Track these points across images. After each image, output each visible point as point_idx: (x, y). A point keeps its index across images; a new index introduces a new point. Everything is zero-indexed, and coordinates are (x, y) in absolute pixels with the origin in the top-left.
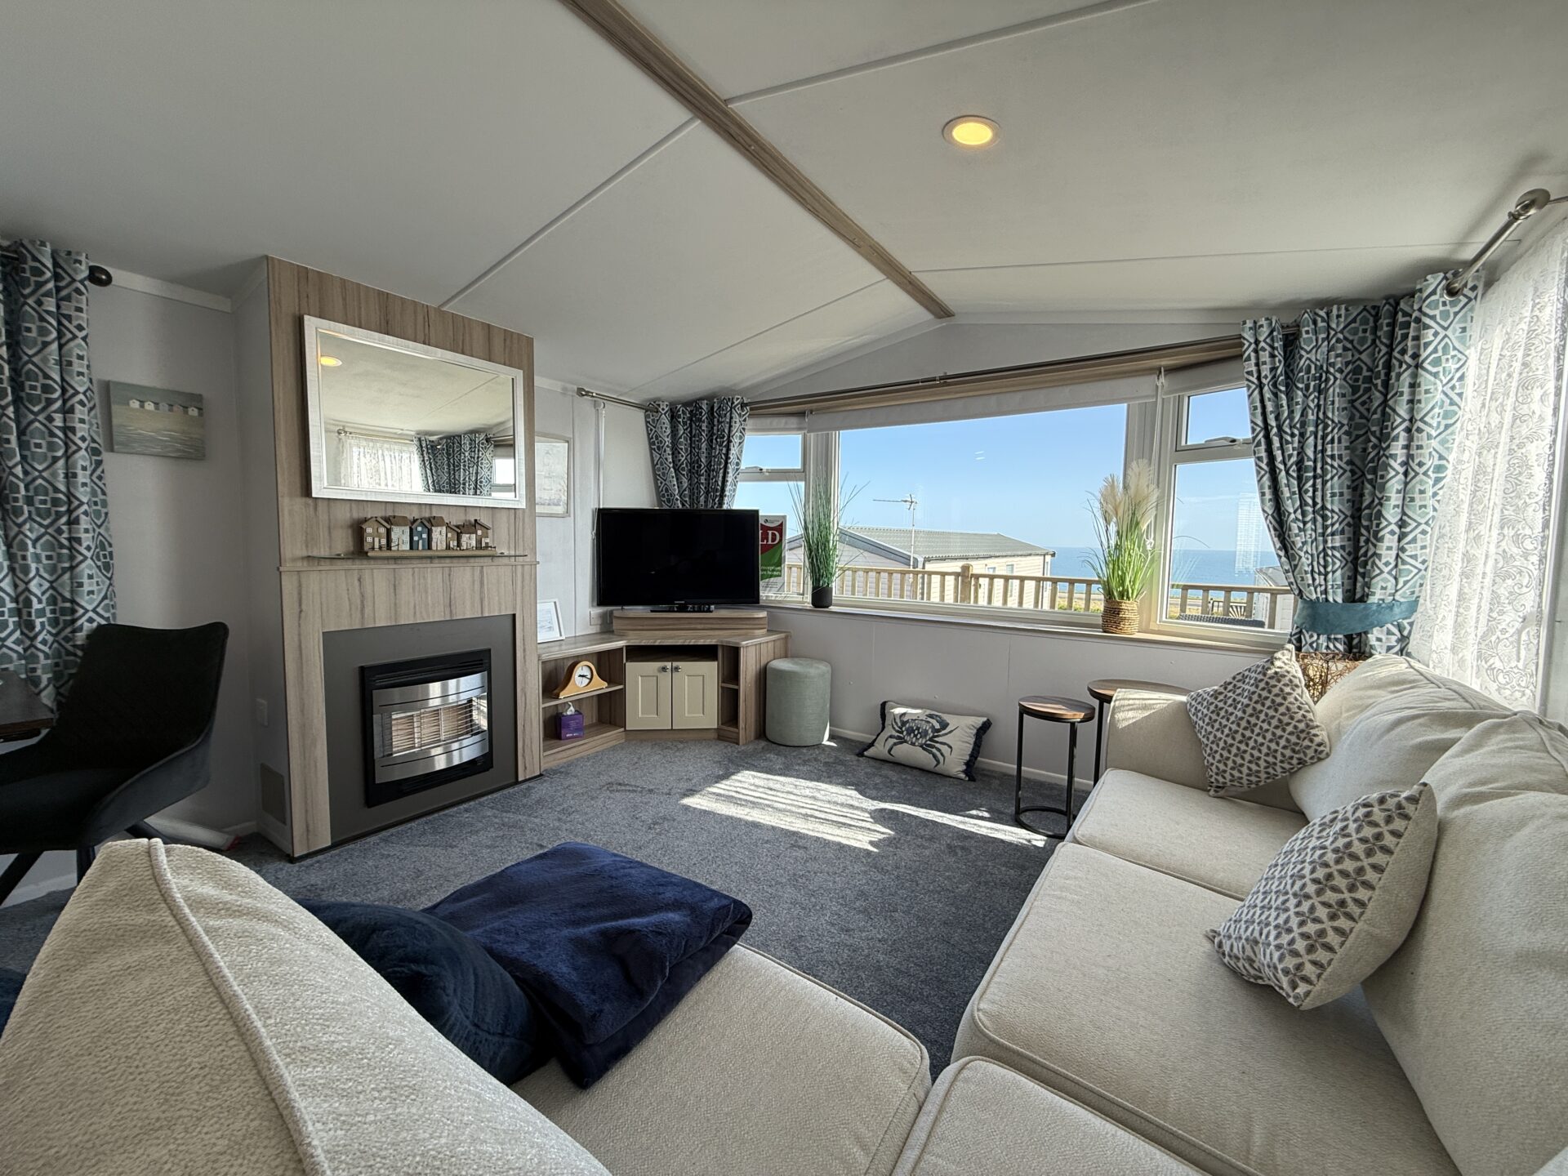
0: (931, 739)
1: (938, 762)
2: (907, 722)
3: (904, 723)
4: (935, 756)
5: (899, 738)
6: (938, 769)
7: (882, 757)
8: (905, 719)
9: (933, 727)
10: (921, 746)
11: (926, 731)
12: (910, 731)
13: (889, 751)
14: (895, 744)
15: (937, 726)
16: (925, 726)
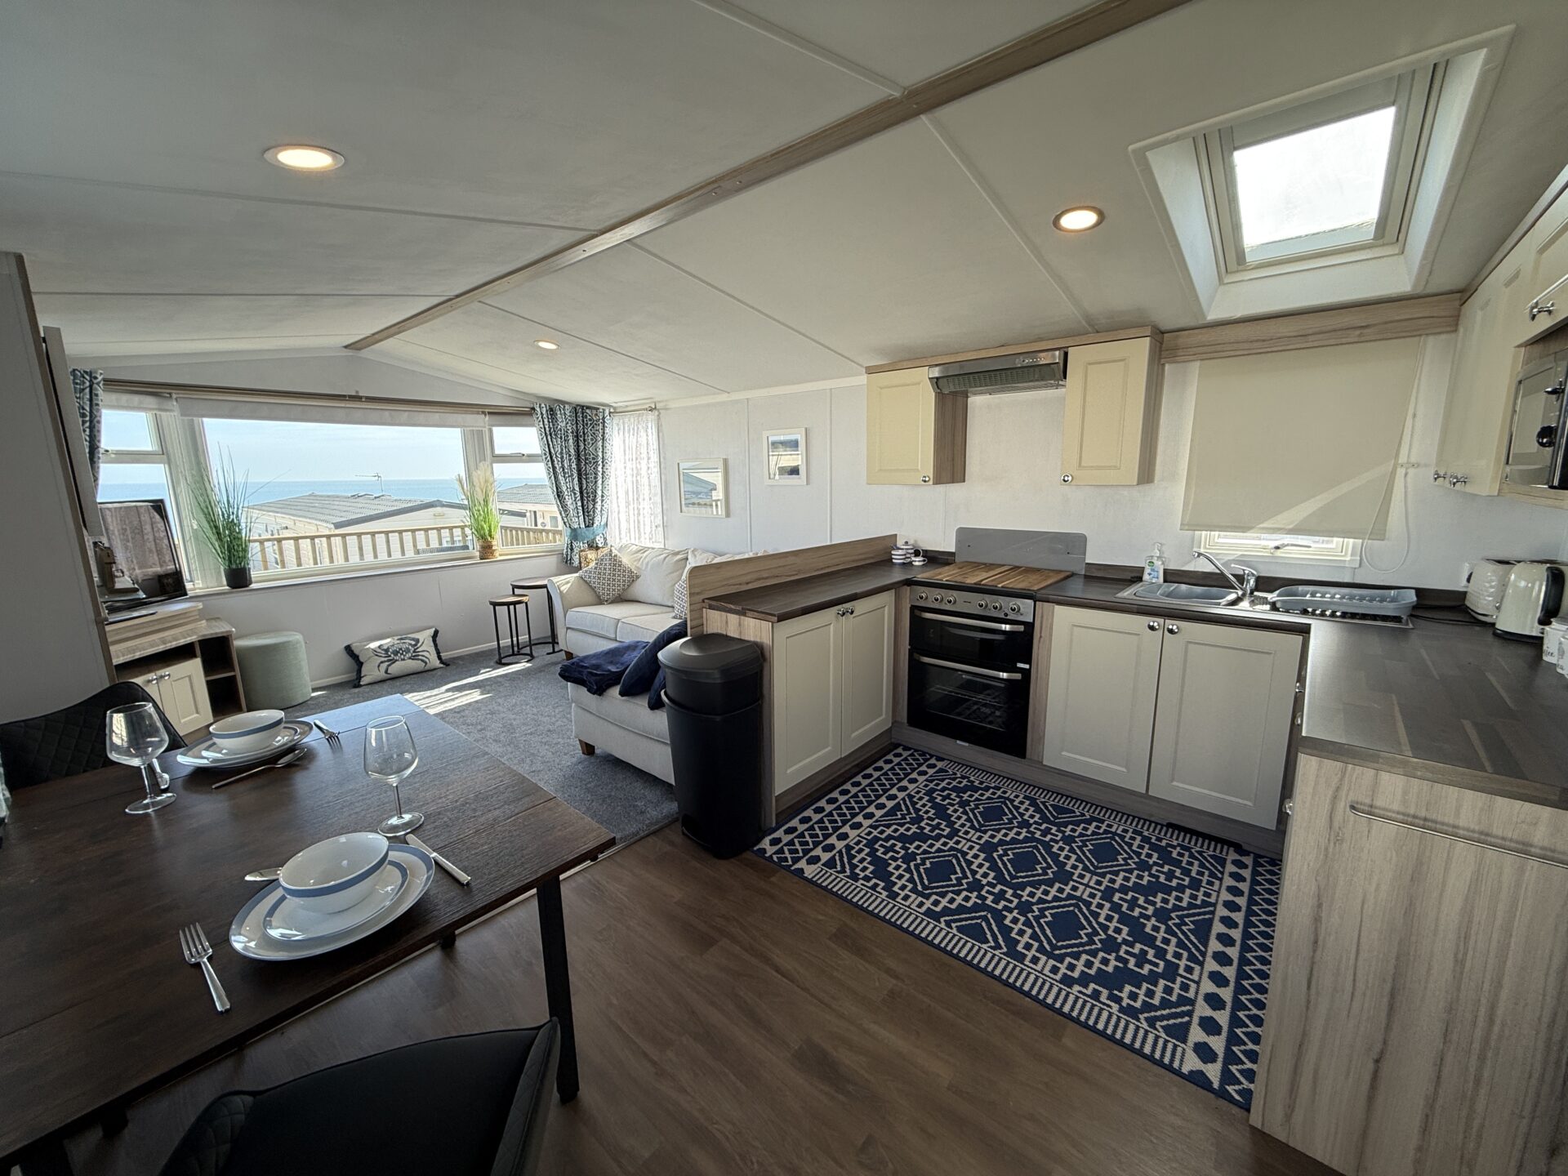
0: (414, 652)
1: (426, 663)
2: (388, 648)
3: (387, 651)
4: (422, 661)
5: (388, 661)
6: (427, 668)
7: (379, 679)
8: (385, 647)
9: (410, 644)
10: (410, 658)
11: (408, 649)
12: (396, 653)
13: (386, 672)
14: (389, 665)
15: (413, 643)
16: (404, 646)
